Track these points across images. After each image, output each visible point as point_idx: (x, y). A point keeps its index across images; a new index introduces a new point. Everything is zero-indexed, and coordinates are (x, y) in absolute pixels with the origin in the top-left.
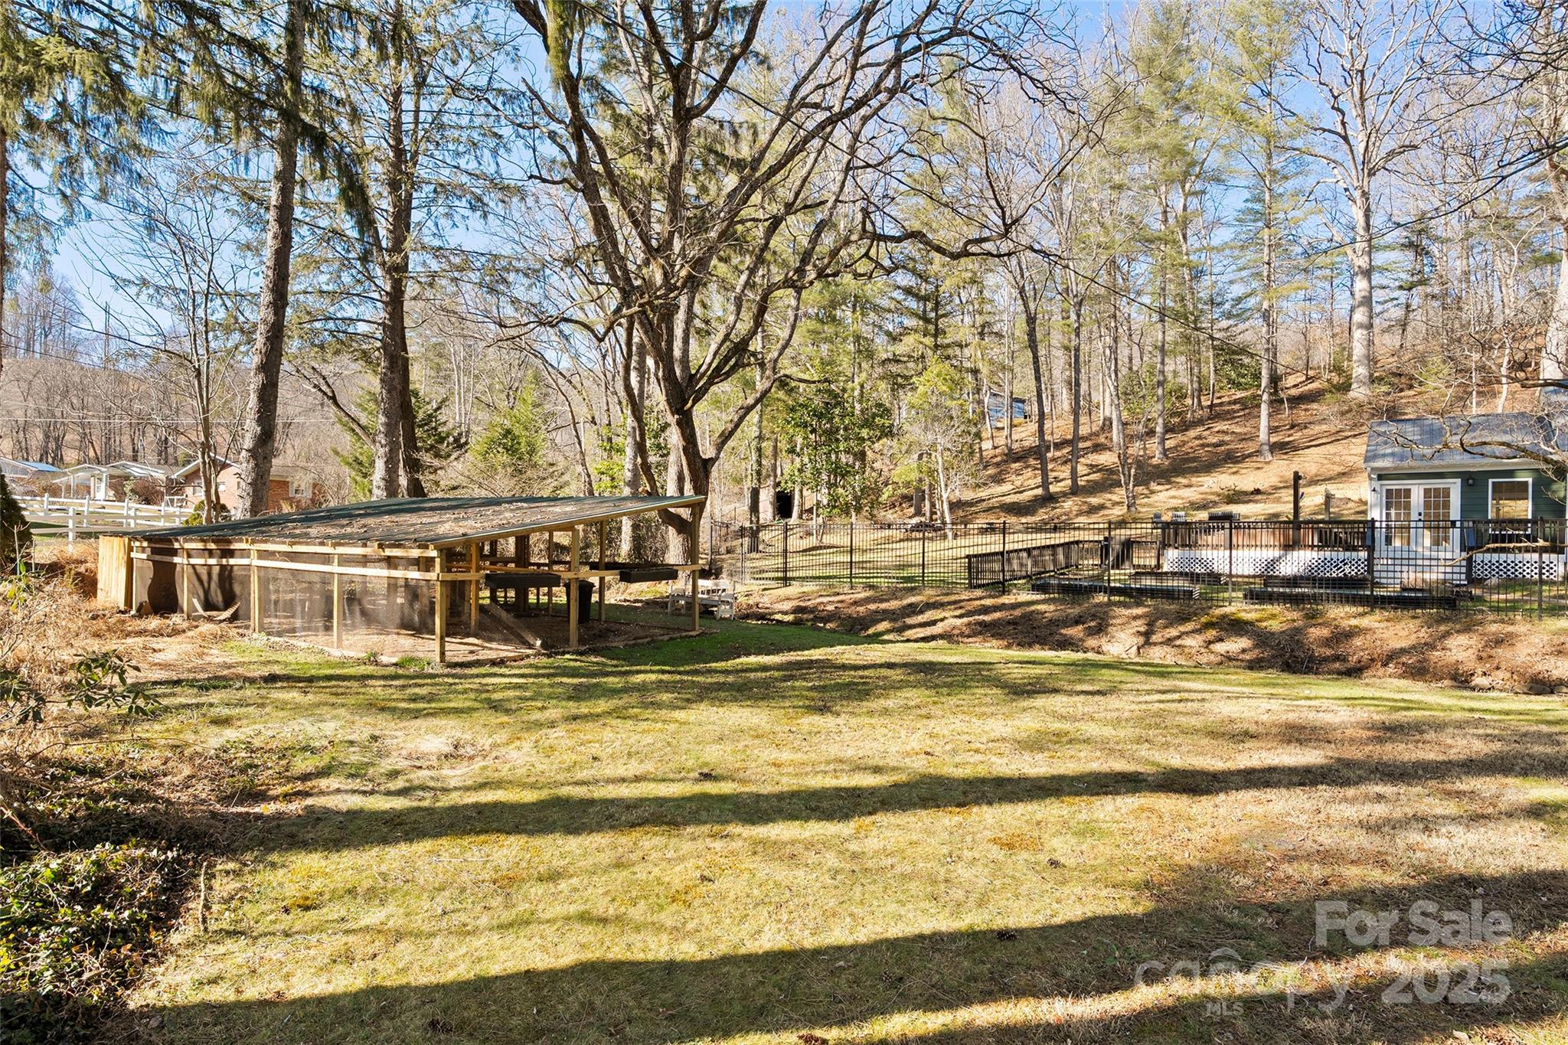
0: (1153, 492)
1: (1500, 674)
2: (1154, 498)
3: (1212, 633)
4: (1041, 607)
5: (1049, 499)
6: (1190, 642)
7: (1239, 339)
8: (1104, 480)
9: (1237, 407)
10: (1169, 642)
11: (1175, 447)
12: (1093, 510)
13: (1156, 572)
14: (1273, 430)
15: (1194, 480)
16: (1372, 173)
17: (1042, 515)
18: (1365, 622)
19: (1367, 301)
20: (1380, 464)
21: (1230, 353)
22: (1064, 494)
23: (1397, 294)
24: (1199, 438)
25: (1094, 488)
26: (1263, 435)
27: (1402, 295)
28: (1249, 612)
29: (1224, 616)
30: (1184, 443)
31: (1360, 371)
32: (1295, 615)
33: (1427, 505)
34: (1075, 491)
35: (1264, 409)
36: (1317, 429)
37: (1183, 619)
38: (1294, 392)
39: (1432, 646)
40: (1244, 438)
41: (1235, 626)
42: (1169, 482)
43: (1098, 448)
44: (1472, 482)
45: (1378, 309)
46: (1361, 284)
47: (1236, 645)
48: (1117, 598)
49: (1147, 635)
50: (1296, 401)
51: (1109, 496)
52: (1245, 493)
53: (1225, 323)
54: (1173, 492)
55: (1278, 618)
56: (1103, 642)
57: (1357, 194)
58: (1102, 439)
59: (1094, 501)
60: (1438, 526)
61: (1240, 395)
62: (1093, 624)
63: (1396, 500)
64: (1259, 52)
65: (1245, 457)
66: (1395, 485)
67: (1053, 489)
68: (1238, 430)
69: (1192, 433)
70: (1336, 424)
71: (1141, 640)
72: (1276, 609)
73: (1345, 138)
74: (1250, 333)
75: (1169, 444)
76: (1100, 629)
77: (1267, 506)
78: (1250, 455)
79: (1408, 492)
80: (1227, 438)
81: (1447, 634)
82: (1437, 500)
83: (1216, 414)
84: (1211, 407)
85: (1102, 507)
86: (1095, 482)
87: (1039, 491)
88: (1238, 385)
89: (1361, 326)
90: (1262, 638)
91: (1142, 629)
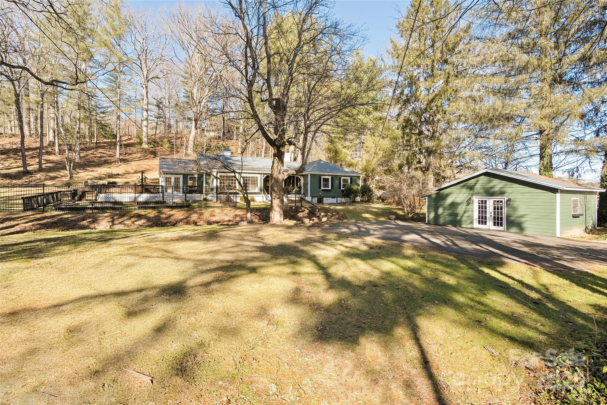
0: (78, 173)
1: (202, 222)
2: (79, 175)
3: (133, 219)
4: (66, 216)
5: (27, 173)
6: (126, 222)
7: (107, 122)
8: (55, 166)
9: (105, 145)
10: (120, 223)
11: (84, 157)
12: (52, 178)
13: (96, 201)
14: (120, 154)
15: (94, 169)
16: (148, 81)
17: (25, 180)
18: (172, 212)
19: (147, 119)
20: (164, 170)
21: (103, 126)
22: (35, 171)
23: (155, 119)
24: (93, 154)
25: (50, 170)
26: (118, 155)
27: (156, 120)
28: (142, 212)
29: (135, 214)
30: (87, 155)
31: (145, 139)
32: (155, 212)
33: (175, 182)
34: (41, 170)
35: (118, 147)
36: (134, 155)
37: (123, 216)
38: (124, 142)
39: (188, 217)
40: (110, 156)
41: (140, 217)
42: (86, 170)
43: (48, 153)
44: (185, 176)
45: (149, 122)
46: (145, 113)
47: (142, 222)
48: (96, 211)
49: (113, 222)
50: (127, 145)
51: (59, 173)
52: (115, 175)
53: (102, 115)
54: (86, 173)
55: (152, 213)
56: (95, 225)
57: (144, 86)
58: (50, 150)
59: (52, 174)
60: (177, 188)
61: (105, 140)
62: (90, 220)
63: (168, 180)
64: (116, 30)
65: (111, 163)
66: (168, 176)
67: (29, 168)
68: (108, 153)
69: (90, 152)
70: (139, 155)
71: (111, 224)
72: (149, 211)
73: (141, 68)
74: (111, 120)
75: (82, 155)
76: (95, 221)
77: (123, 179)
78: (113, 162)
79: (171, 178)
80: (104, 155)
81: (190, 214)
82: (177, 180)
83: (98, 146)
84: (96, 143)
85: (56, 177)
86: (50, 167)
87: (21, 169)
88: (105, 137)
89: (145, 126)
90: (148, 219)
91: (110, 220)
